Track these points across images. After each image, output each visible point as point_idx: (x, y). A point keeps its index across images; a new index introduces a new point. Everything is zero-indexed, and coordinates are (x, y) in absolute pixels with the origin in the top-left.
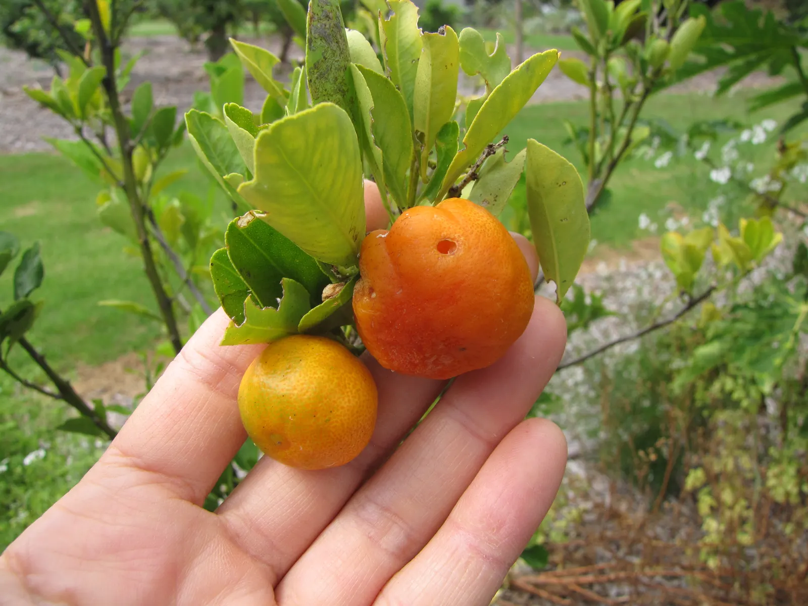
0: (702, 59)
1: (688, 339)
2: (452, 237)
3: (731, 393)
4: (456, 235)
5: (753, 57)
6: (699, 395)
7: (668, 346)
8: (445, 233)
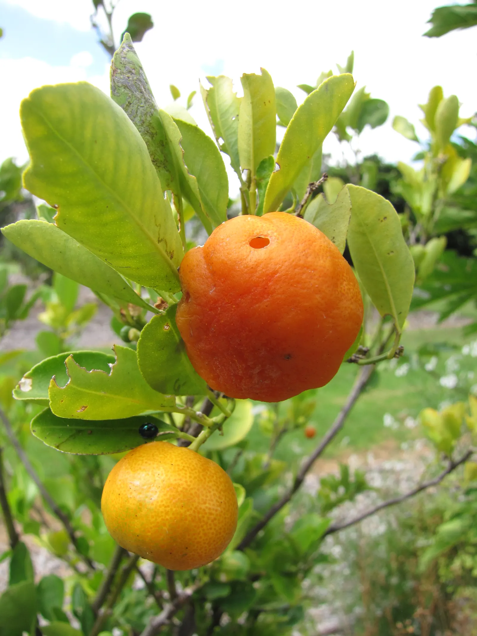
0: (425, 295)
1: (429, 521)
2: (265, 234)
3: (471, 570)
4: (269, 232)
5: (463, 293)
6: (442, 571)
7: (411, 527)
8: (258, 231)
